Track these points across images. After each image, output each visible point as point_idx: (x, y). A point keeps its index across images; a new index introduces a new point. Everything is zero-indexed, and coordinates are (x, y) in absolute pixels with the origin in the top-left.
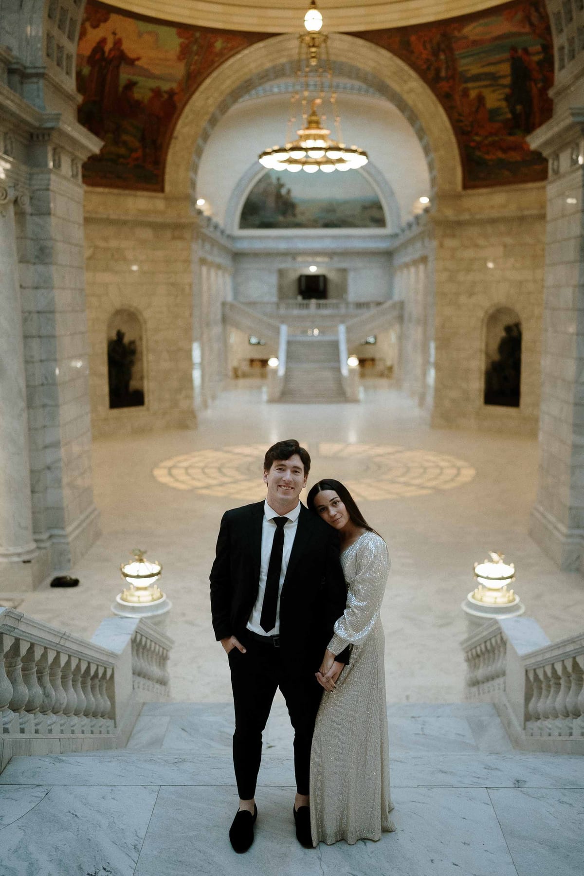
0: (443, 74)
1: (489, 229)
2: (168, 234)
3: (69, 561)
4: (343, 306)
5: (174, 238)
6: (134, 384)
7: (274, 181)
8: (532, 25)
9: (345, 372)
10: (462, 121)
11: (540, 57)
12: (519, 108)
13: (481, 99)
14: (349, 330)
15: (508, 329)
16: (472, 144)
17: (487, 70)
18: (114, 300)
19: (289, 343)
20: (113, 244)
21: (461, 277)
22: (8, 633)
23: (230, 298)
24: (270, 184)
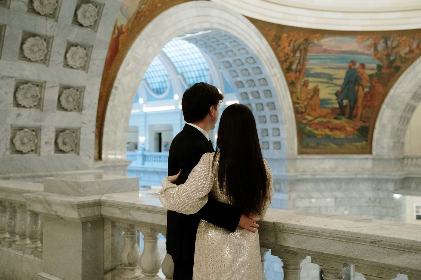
0: (294, 67)
8: (376, 49)
10: (298, 104)
11: (374, 72)
12: (345, 102)
13: (316, 91)
16: (304, 121)
17: (327, 71)
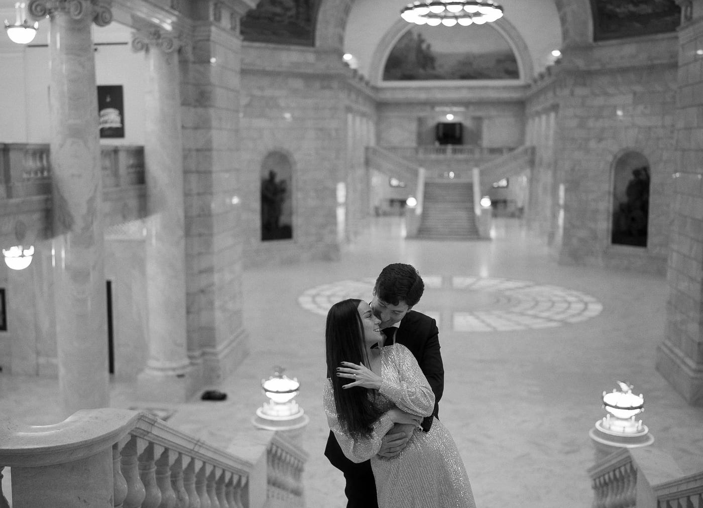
1: (619, 79)
2: (317, 84)
3: (218, 377)
4: (477, 151)
5: (323, 88)
6: (283, 220)
7: (415, 37)
9: (478, 212)
14: (482, 173)
15: (636, 173)
18: (268, 144)
19: (427, 185)
20: (268, 93)
21: (591, 123)
22: (141, 436)
23: (373, 143)
24: (411, 40)
